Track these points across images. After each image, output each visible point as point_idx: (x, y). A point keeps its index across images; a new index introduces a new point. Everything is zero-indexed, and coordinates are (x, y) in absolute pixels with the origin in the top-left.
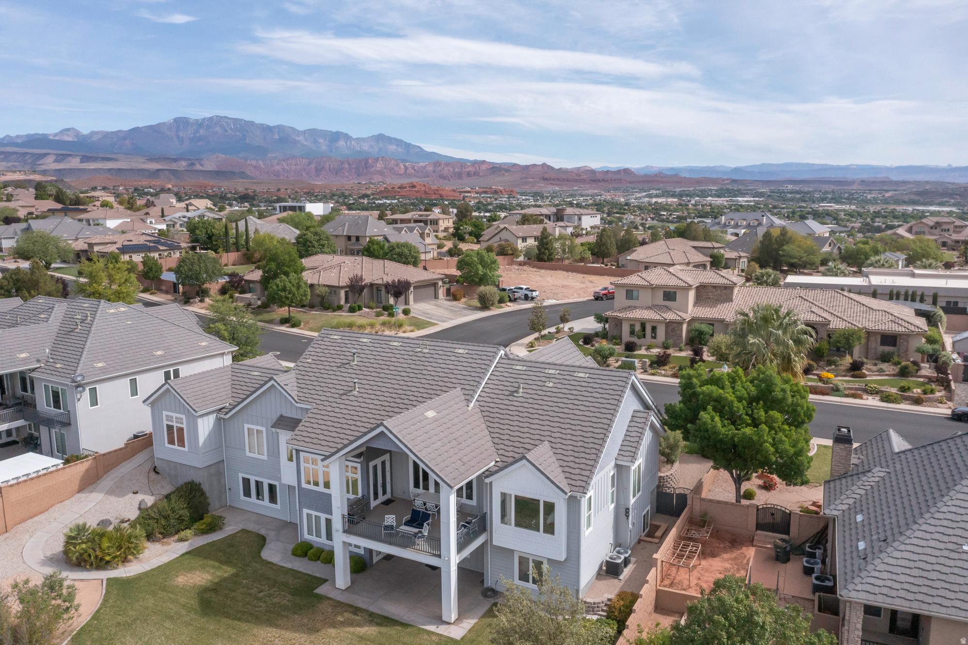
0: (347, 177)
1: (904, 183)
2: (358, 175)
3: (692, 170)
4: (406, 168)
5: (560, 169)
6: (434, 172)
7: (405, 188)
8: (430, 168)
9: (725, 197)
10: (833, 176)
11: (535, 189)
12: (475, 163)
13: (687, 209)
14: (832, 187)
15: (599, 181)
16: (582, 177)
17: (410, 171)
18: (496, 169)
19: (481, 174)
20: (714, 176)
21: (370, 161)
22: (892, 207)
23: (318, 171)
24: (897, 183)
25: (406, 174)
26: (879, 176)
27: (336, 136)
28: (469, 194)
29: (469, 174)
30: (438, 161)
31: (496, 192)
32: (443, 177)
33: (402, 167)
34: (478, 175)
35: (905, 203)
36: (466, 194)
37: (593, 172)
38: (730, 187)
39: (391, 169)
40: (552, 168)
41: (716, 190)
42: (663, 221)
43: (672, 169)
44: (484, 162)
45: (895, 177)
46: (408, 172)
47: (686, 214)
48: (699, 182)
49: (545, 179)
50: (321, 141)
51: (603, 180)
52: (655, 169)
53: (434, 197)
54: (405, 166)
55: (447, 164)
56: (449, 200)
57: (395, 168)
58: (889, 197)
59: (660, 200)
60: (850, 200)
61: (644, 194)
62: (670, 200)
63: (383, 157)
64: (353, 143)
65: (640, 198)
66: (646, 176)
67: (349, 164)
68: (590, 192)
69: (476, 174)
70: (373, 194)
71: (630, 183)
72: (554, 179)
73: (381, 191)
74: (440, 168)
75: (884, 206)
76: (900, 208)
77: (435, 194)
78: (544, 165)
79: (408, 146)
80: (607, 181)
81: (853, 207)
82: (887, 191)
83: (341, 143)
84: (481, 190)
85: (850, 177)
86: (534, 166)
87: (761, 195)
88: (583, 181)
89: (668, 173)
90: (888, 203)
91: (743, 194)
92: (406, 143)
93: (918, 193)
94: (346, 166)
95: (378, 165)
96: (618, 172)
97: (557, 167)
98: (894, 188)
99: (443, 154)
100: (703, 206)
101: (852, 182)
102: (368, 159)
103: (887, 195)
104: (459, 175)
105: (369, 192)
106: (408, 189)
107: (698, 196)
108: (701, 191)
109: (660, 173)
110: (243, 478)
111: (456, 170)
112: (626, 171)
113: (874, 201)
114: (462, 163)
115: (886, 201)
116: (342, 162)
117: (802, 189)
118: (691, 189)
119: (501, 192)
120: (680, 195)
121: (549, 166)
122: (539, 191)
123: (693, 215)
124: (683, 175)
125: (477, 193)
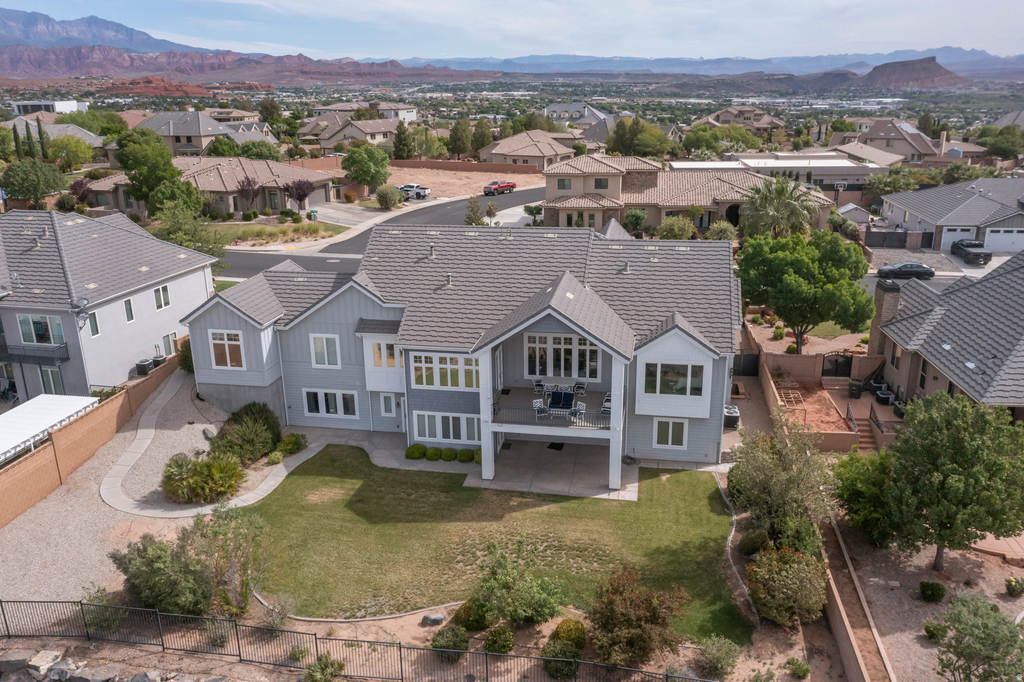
0: (55, 71)
1: (664, 75)
2: (70, 69)
3: (461, 62)
4: (132, 60)
5: (319, 61)
6: (169, 64)
7: (138, 83)
8: (163, 60)
9: (499, 91)
10: (598, 68)
11: (294, 85)
12: (218, 53)
13: (466, 105)
14: (600, 80)
15: (364, 74)
16: (346, 70)
17: (138, 63)
18: (245, 61)
19: (227, 67)
20: (484, 69)
21: (83, 51)
22: (657, 100)
23: (15, 62)
24: (657, 76)
25: (132, 67)
26: (640, 69)
27: (32, 19)
28: (219, 91)
29: (212, 67)
30: (173, 52)
31: (250, 88)
32: (180, 70)
33: (127, 58)
34: (224, 68)
35: (667, 95)
36: (216, 91)
37: (356, 64)
38: (503, 80)
39: (113, 61)
40: (310, 60)
41: (490, 84)
42: (444, 117)
43: (440, 61)
44: (228, 53)
45: (656, 70)
46: (135, 63)
47: (466, 110)
48: (470, 75)
49: (304, 73)
50: (13, 24)
51: (370, 74)
52: (423, 61)
53: (177, 94)
54: (130, 57)
55: (184, 55)
56: (196, 98)
57: (118, 59)
58: (653, 90)
59: (435, 95)
60: (619, 93)
61: (416, 89)
62: (445, 95)
63: (100, 46)
64: (57, 27)
65: (414, 92)
66: (414, 69)
67: (55, 53)
68: (357, 87)
69: (221, 66)
70: (98, 92)
71: (399, 76)
72: (314, 73)
73: (108, 88)
74: (175, 60)
75: (651, 99)
76: (666, 101)
77: (178, 90)
78: (300, 56)
79: (130, 32)
80: (374, 74)
81: (623, 101)
82: (650, 84)
83: (41, 27)
84: (233, 86)
85: (616, 70)
86: (289, 57)
87: (534, 88)
88: (347, 75)
89: (438, 66)
90: (653, 96)
91: (517, 88)
92: (127, 28)
93: (678, 86)
94: (53, 57)
95: (95, 56)
96: (385, 64)
97: (316, 59)
98: (655, 80)
99: (177, 42)
100: (481, 101)
101: (619, 75)
102: (80, 48)
103: (651, 88)
104: (201, 69)
105: (92, 89)
106: (143, 85)
107: (472, 90)
108: (475, 85)
109: (429, 65)
110: (308, 393)
111: (196, 62)
112: (393, 63)
113: (640, 94)
114: (202, 53)
115: (650, 94)
116: (46, 52)
117: (573, 82)
118: (464, 83)
119: (257, 87)
120: (454, 90)
121: (306, 58)
122: (299, 86)
123: (474, 111)
124: (453, 67)
125: (228, 89)
